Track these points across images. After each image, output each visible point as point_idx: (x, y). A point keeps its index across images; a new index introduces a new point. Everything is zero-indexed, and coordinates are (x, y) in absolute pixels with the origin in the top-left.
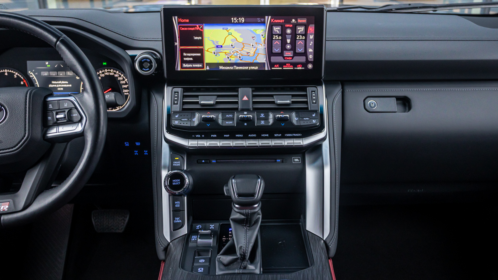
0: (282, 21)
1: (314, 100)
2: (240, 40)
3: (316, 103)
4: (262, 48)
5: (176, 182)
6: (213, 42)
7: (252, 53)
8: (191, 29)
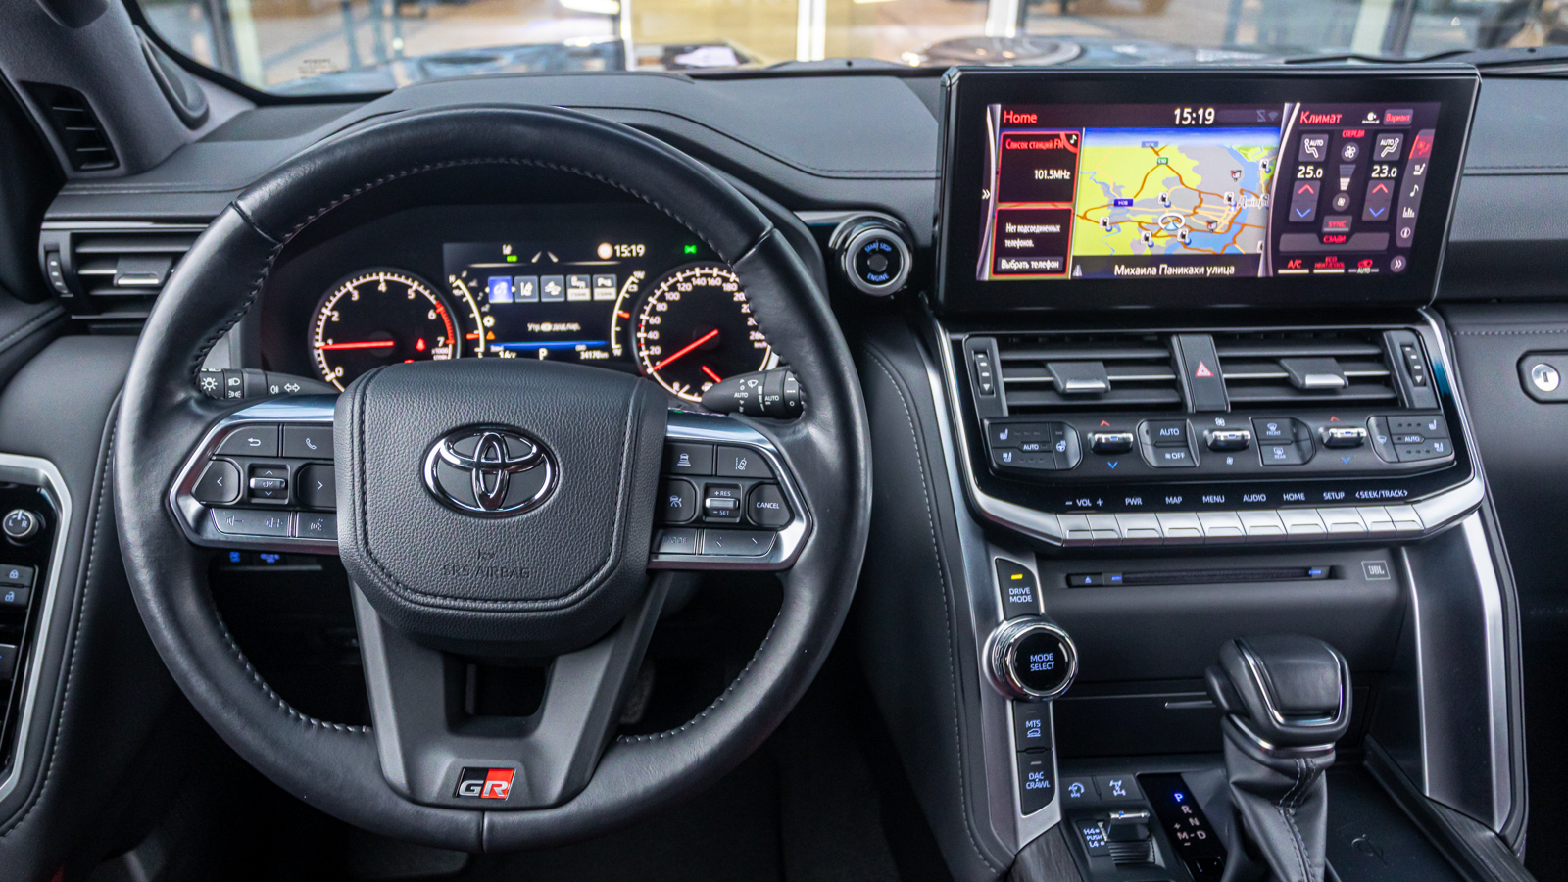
0: (1333, 118)
1: (1417, 372)
2: (1193, 181)
4: (1257, 205)
5: (1042, 662)
6: (1105, 187)
7: (1223, 222)
8: (1040, 145)
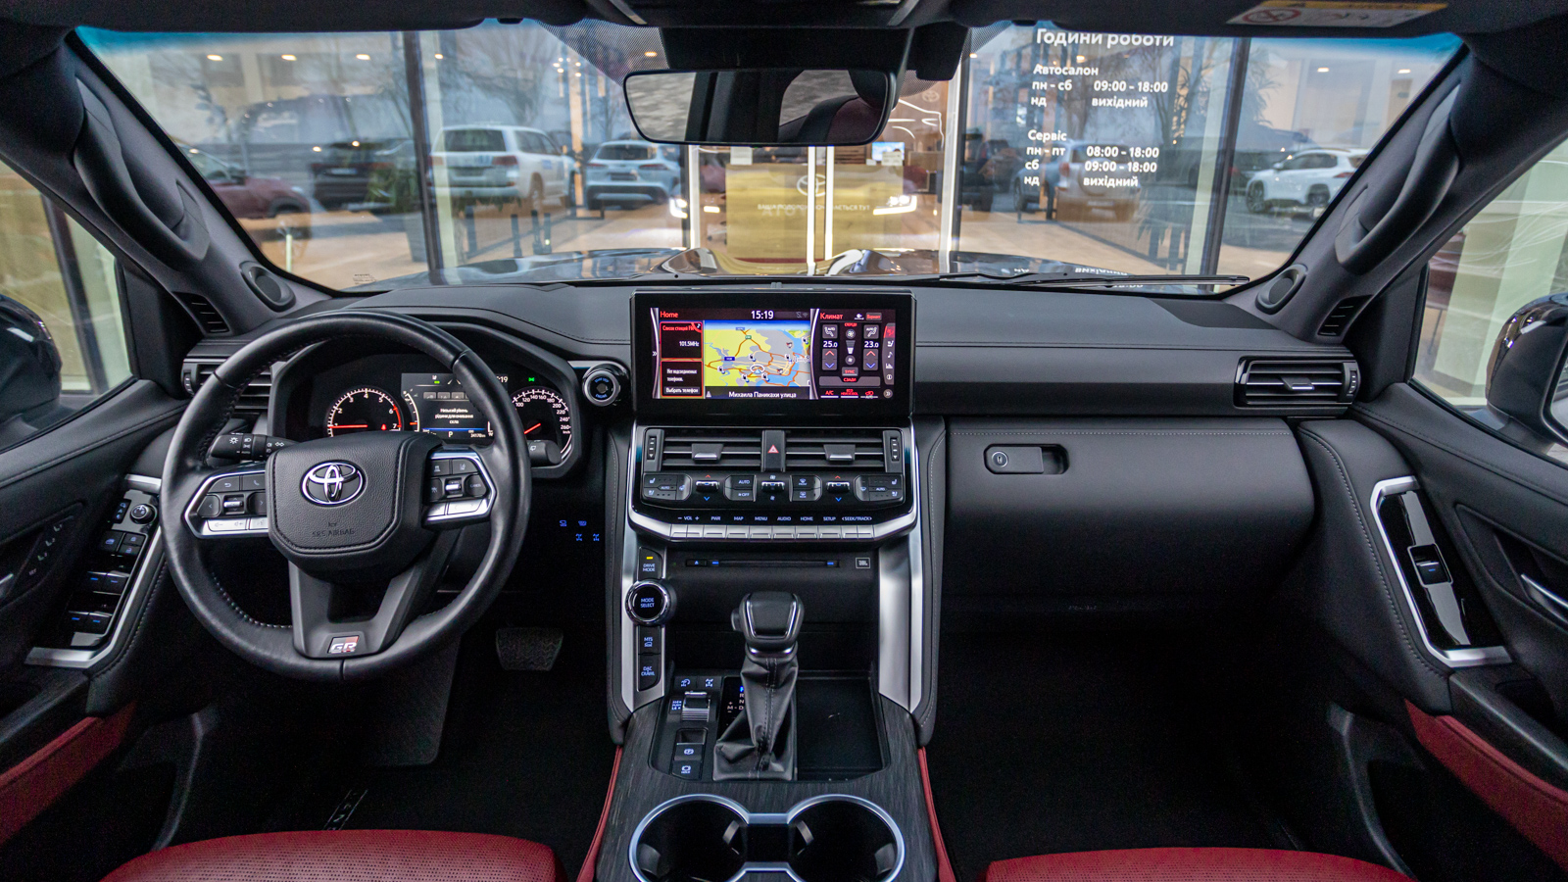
0: (838, 317)
1: (895, 453)
2: (766, 348)
3: (897, 460)
4: (804, 361)
5: (648, 603)
6: (718, 350)
7: (786, 370)
8: (681, 329)
